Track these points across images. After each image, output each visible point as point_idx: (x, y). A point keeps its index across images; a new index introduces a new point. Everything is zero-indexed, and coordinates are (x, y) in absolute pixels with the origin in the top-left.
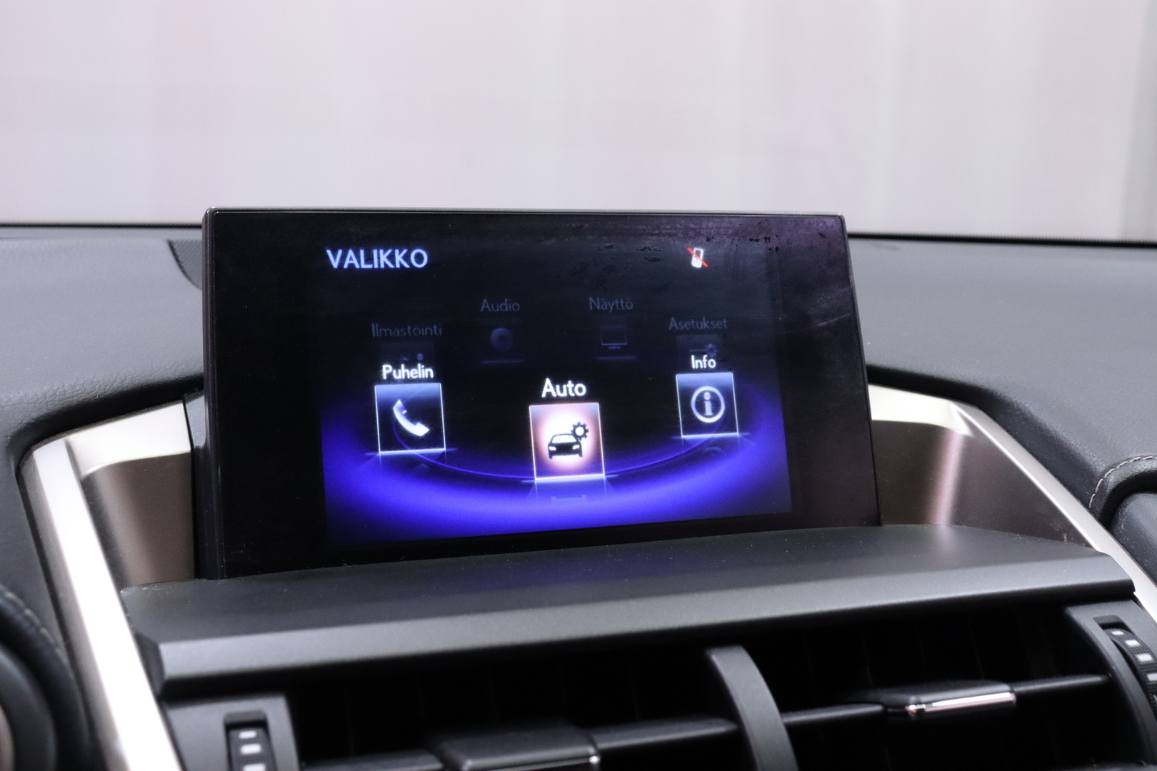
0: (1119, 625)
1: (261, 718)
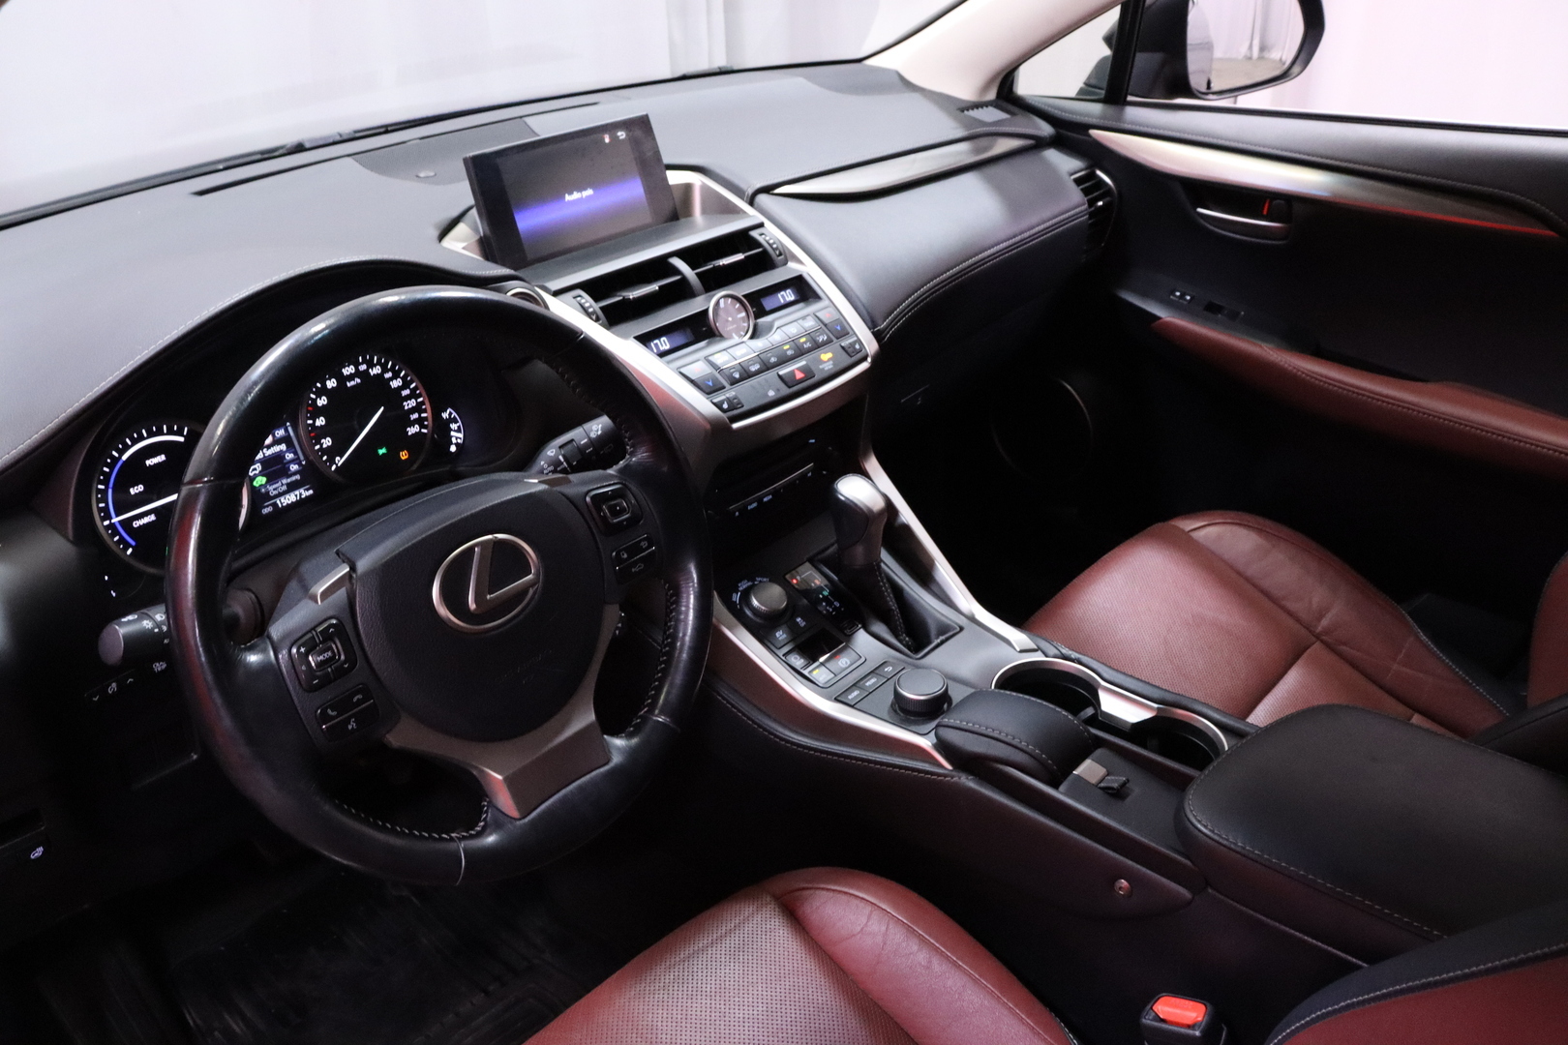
0: (763, 235)
1: (580, 295)
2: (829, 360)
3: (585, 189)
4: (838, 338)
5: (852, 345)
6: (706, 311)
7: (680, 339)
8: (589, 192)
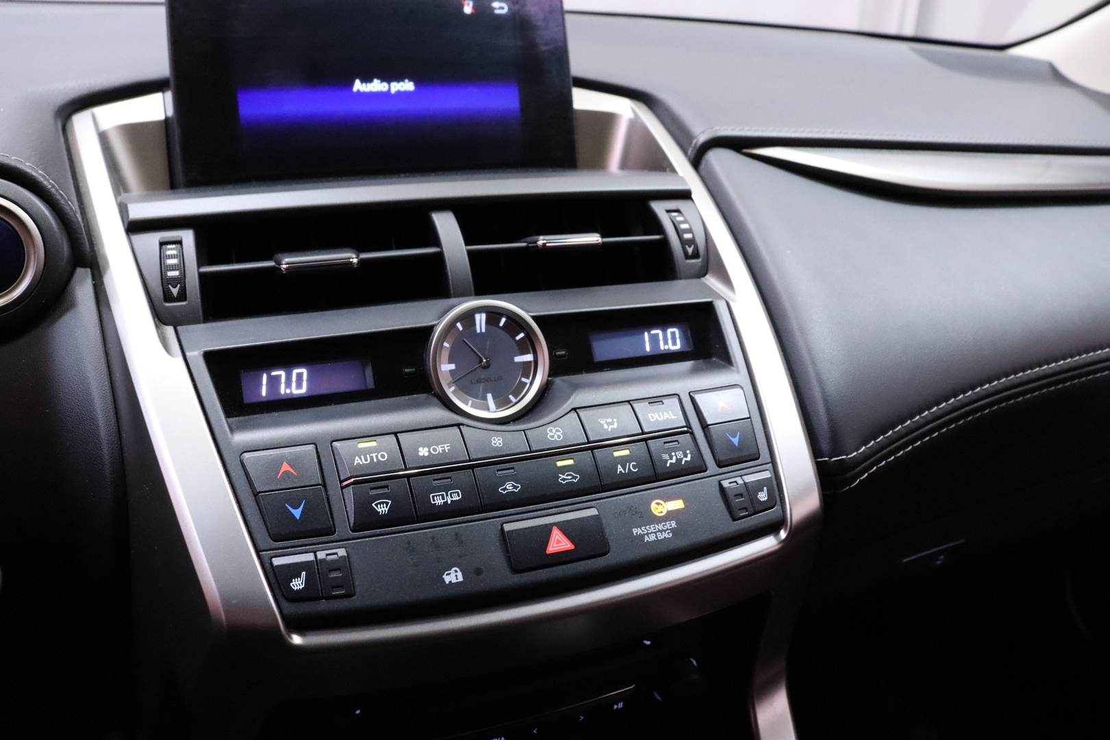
0: (678, 211)
1: (180, 239)
2: (670, 515)
3: (400, 79)
4: (720, 465)
5: (750, 491)
6: (429, 330)
7: (341, 379)
8: (408, 86)
